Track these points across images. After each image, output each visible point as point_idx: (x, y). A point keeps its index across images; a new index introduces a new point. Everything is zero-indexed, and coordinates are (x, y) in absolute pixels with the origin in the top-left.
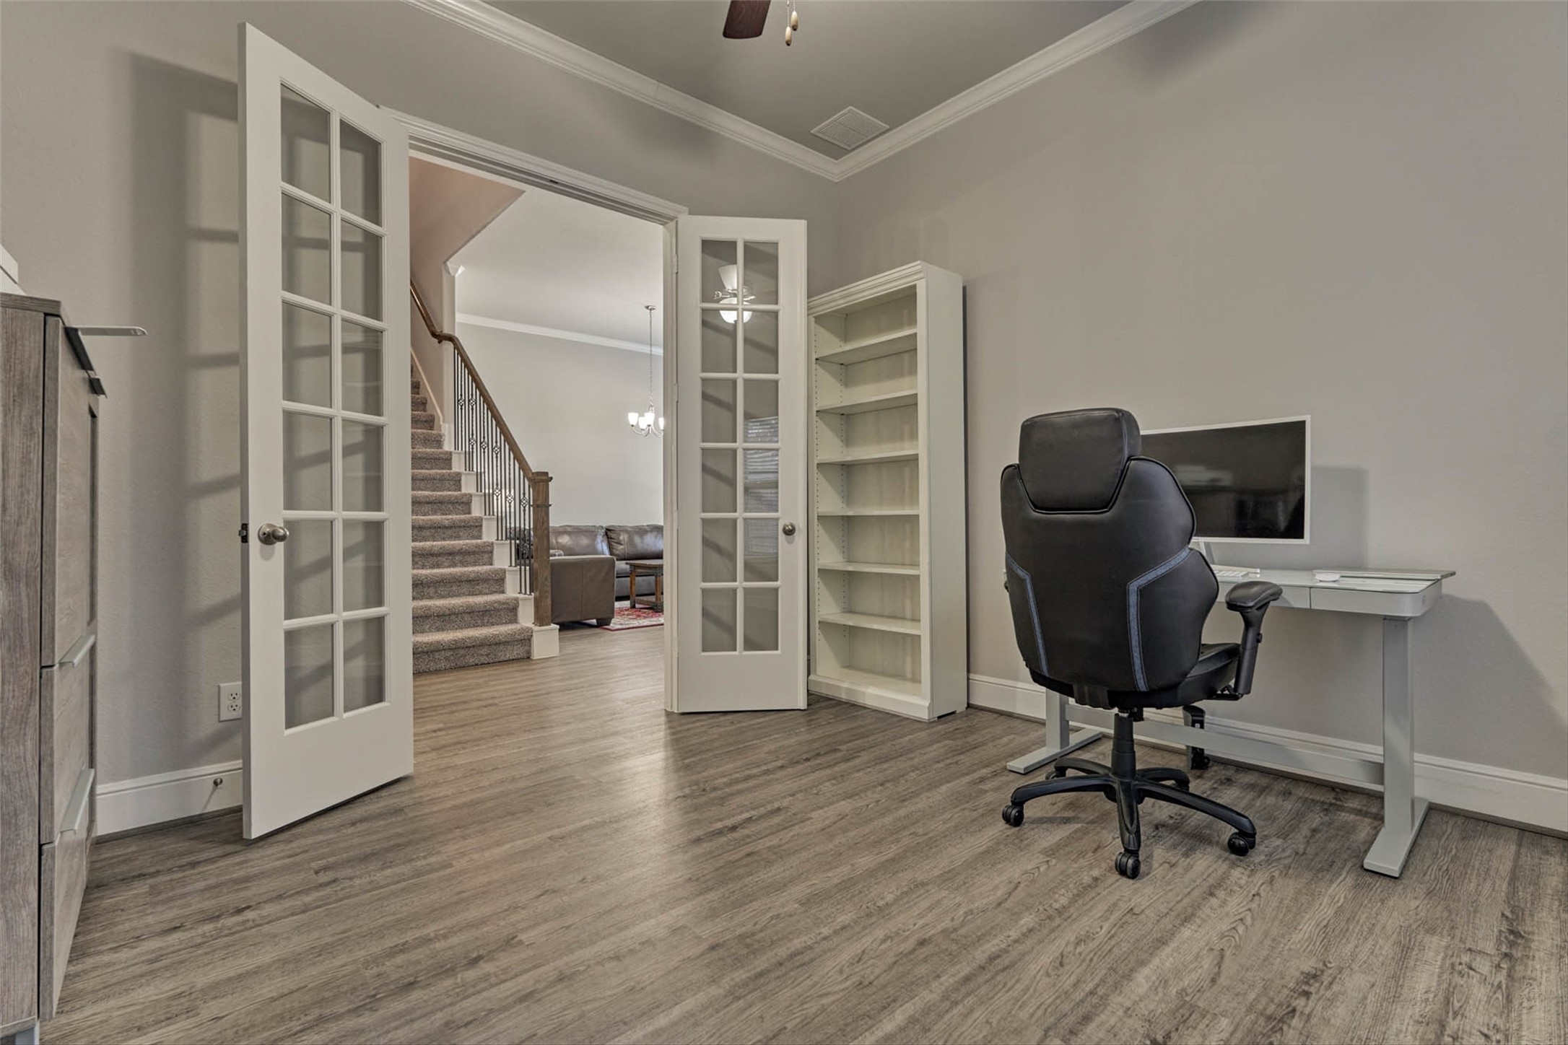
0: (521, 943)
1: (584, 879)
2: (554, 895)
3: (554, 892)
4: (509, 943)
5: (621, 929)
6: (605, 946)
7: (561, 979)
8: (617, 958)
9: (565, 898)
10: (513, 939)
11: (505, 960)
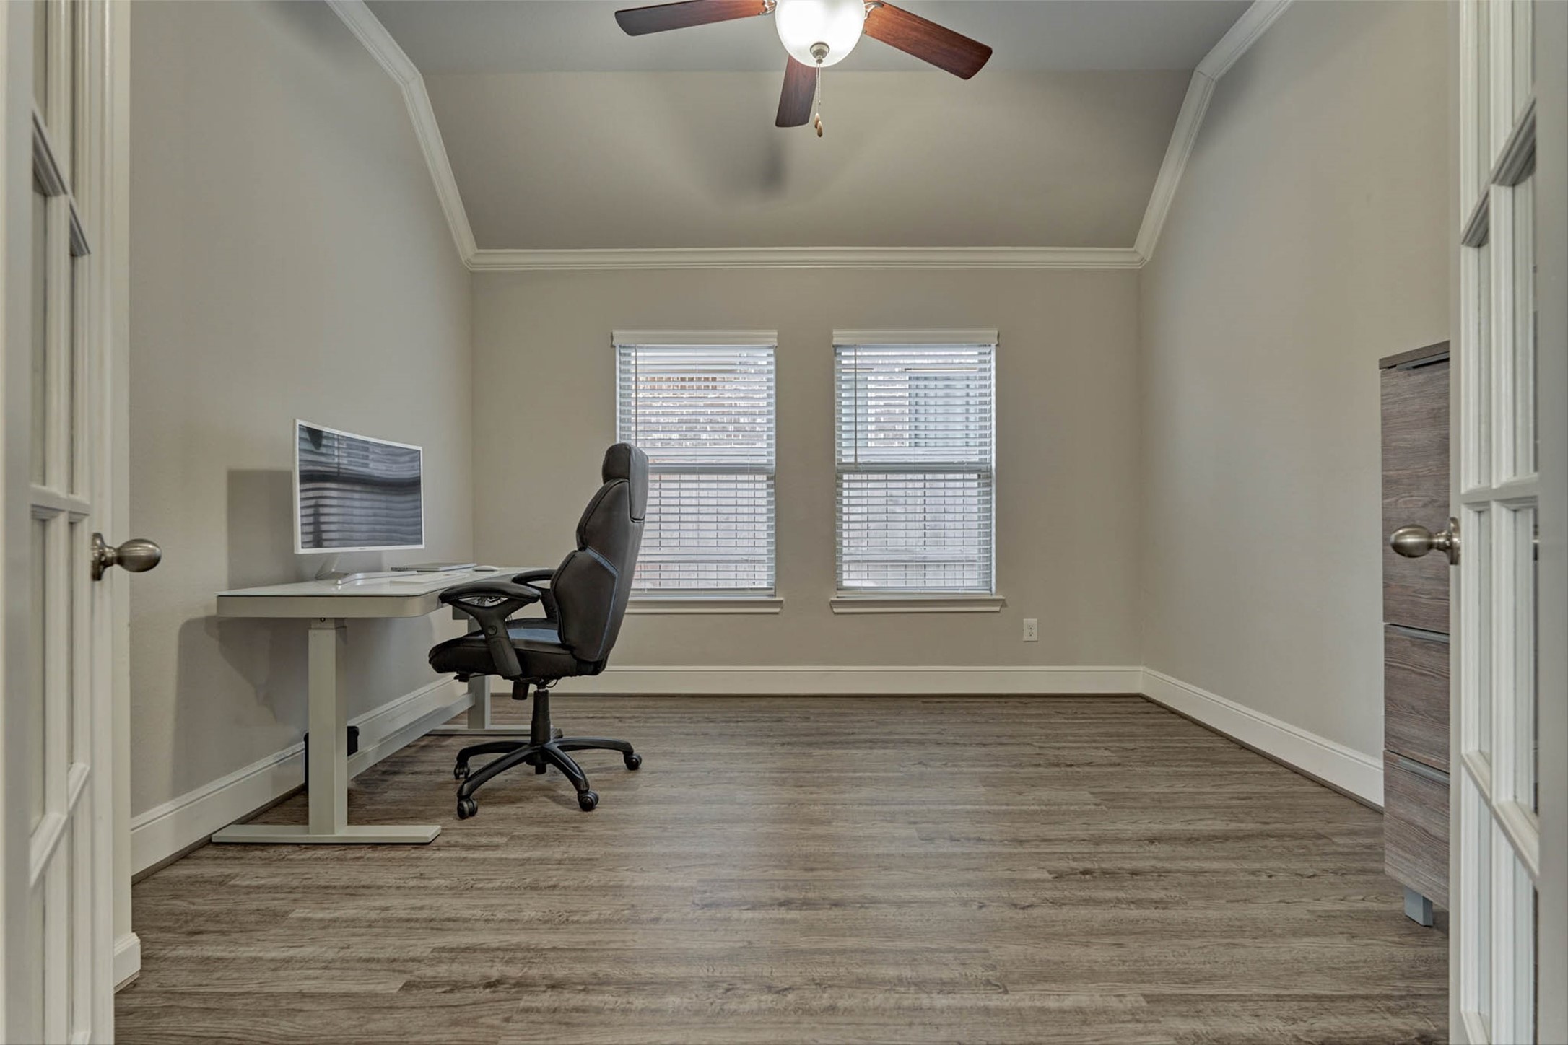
0: (1050, 872)
1: (981, 907)
2: (1015, 902)
3: (1015, 906)
4: (1059, 876)
5: (968, 854)
6: (984, 849)
7: (1021, 842)
8: (979, 840)
9: (1005, 894)
10: (1056, 877)
11: (1062, 865)
